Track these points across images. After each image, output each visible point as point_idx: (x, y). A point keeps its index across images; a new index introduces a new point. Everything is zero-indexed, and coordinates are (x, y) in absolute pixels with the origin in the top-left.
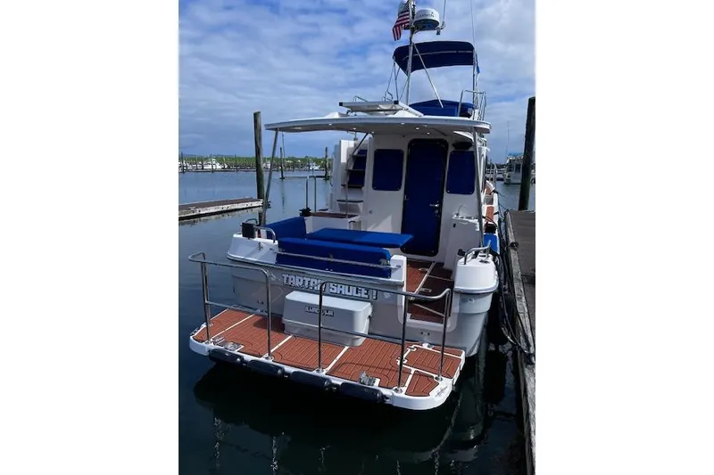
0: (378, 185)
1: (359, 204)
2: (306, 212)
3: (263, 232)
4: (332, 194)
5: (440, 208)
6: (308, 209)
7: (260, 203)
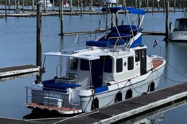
0: (82, 69)
1: (75, 75)
2: (56, 78)
3: (41, 83)
4: (67, 71)
5: (102, 77)
6: (57, 77)
7: (38, 69)
